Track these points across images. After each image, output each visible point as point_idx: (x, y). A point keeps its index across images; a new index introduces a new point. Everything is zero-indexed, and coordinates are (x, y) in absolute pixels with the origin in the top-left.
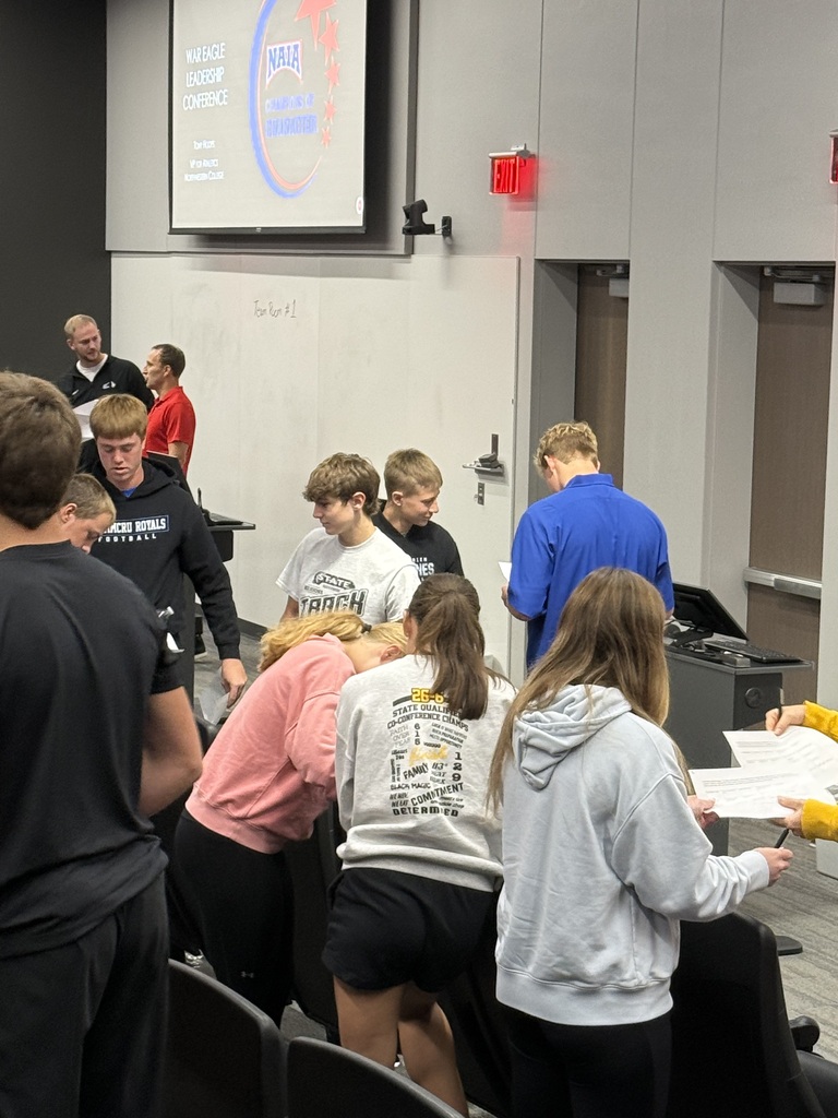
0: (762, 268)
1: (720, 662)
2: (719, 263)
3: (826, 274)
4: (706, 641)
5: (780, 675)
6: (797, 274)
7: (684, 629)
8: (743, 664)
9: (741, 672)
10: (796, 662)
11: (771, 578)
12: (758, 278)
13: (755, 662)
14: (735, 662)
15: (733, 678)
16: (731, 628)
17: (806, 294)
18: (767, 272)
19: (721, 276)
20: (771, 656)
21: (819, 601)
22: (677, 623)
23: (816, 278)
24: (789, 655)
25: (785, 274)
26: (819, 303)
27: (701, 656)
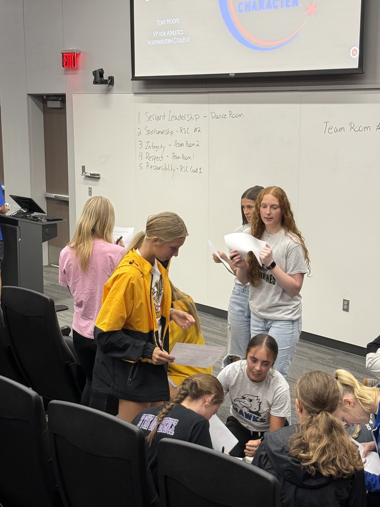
0: (43, 96)
1: (37, 221)
2: (29, 95)
3: (63, 98)
4: (32, 215)
5: (56, 225)
6: (54, 98)
7: (25, 211)
8: (44, 221)
9: (43, 224)
10: (61, 220)
11: (53, 195)
12: (42, 99)
13: (48, 220)
14: (42, 221)
15: (41, 226)
16: (40, 211)
17: (57, 104)
18: (45, 97)
19: (30, 99)
20: (53, 218)
21: (68, 202)
22: (22, 210)
23: (60, 99)
24: (58, 218)
25: (50, 98)
26: (62, 107)
27: (31, 220)
